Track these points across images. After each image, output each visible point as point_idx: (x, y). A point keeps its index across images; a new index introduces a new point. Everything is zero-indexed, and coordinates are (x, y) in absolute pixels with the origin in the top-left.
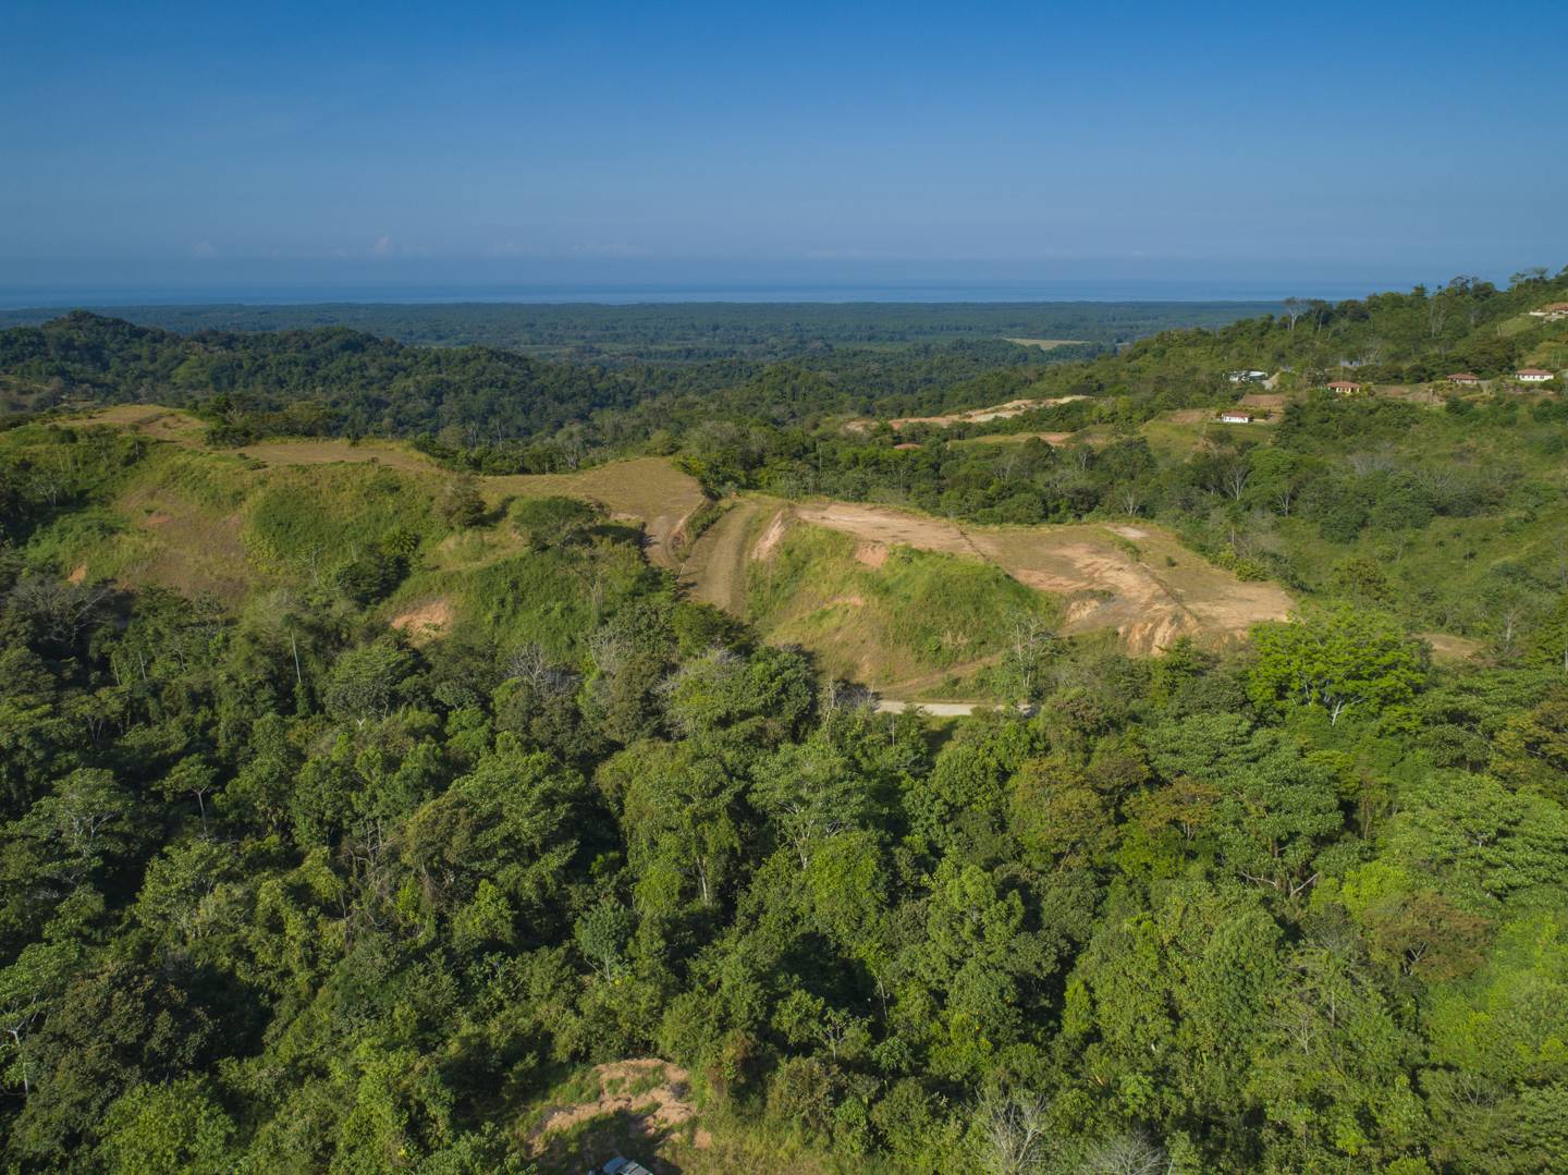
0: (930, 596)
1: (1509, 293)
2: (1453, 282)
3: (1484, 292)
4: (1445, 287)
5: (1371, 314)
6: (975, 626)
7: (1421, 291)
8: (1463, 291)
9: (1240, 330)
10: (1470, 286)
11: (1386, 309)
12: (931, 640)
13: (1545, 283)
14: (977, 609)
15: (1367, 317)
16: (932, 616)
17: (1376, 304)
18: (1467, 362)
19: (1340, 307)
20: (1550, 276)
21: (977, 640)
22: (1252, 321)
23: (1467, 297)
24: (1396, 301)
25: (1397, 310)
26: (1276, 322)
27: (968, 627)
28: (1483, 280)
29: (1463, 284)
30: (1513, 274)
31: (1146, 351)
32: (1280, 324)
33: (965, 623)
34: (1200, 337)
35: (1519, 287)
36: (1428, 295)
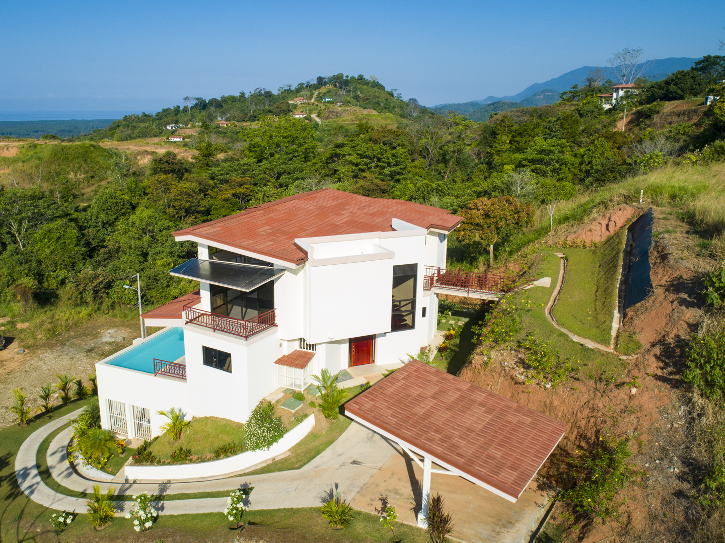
0: (56, 155)
1: (279, 95)
2: (255, 90)
3: (269, 95)
4: (253, 92)
5: (224, 105)
6: (86, 168)
7: (243, 94)
8: (260, 95)
9: (165, 113)
10: (263, 92)
11: (230, 102)
12: (61, 176)
13: (291, 91)
14: (86, 160)
15: (222, 106)
16: (59, 165)
17: (225, 100)
18: (272, 112)
19: (209, 101)
20: (293, 88)
21: (89, 175)
22: (169, 109)
23: (262, 97)
24: (233, 99)
25: (234, 103)
26: (181, 108)
27: (82, 169)
28: (267, 90)
29: (260, 91)
30: (278, 88)
31: (119, 126)
32: (183, 110)
33: (80, 168)
34: (145, 117)
35: (282, 93)
36: (246, 96)
